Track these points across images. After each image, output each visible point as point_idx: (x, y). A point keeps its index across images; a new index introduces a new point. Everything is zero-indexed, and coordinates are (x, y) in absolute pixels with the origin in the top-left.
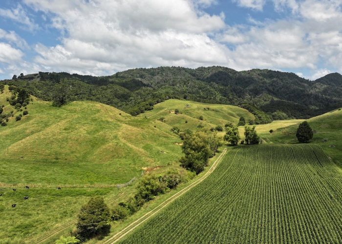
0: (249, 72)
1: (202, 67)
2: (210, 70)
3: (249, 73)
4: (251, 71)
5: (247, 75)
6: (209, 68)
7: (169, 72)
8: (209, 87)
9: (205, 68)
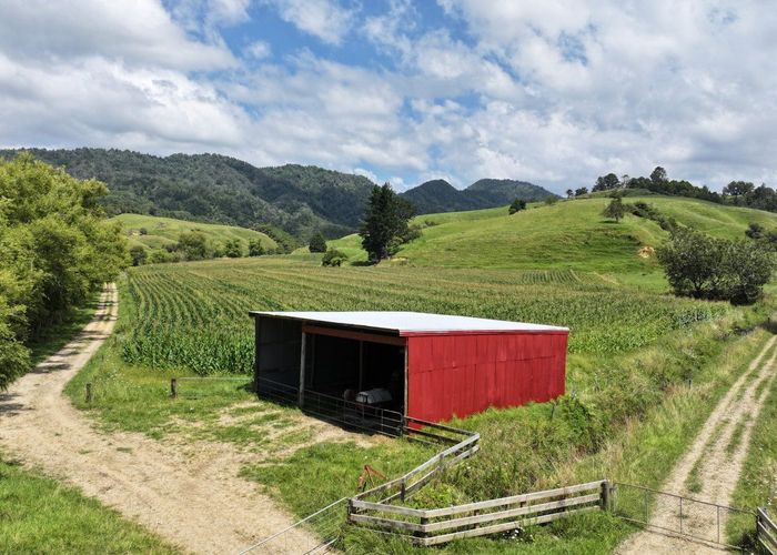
0: (279, 170)
1: (180, 155)
2: (197, 163)
3: (279, 173)
4: (283, 167)
5: (277, 176)
6: (195, 157)
7: (103, 162)
8: (196, 197)
9: (186, 157)
